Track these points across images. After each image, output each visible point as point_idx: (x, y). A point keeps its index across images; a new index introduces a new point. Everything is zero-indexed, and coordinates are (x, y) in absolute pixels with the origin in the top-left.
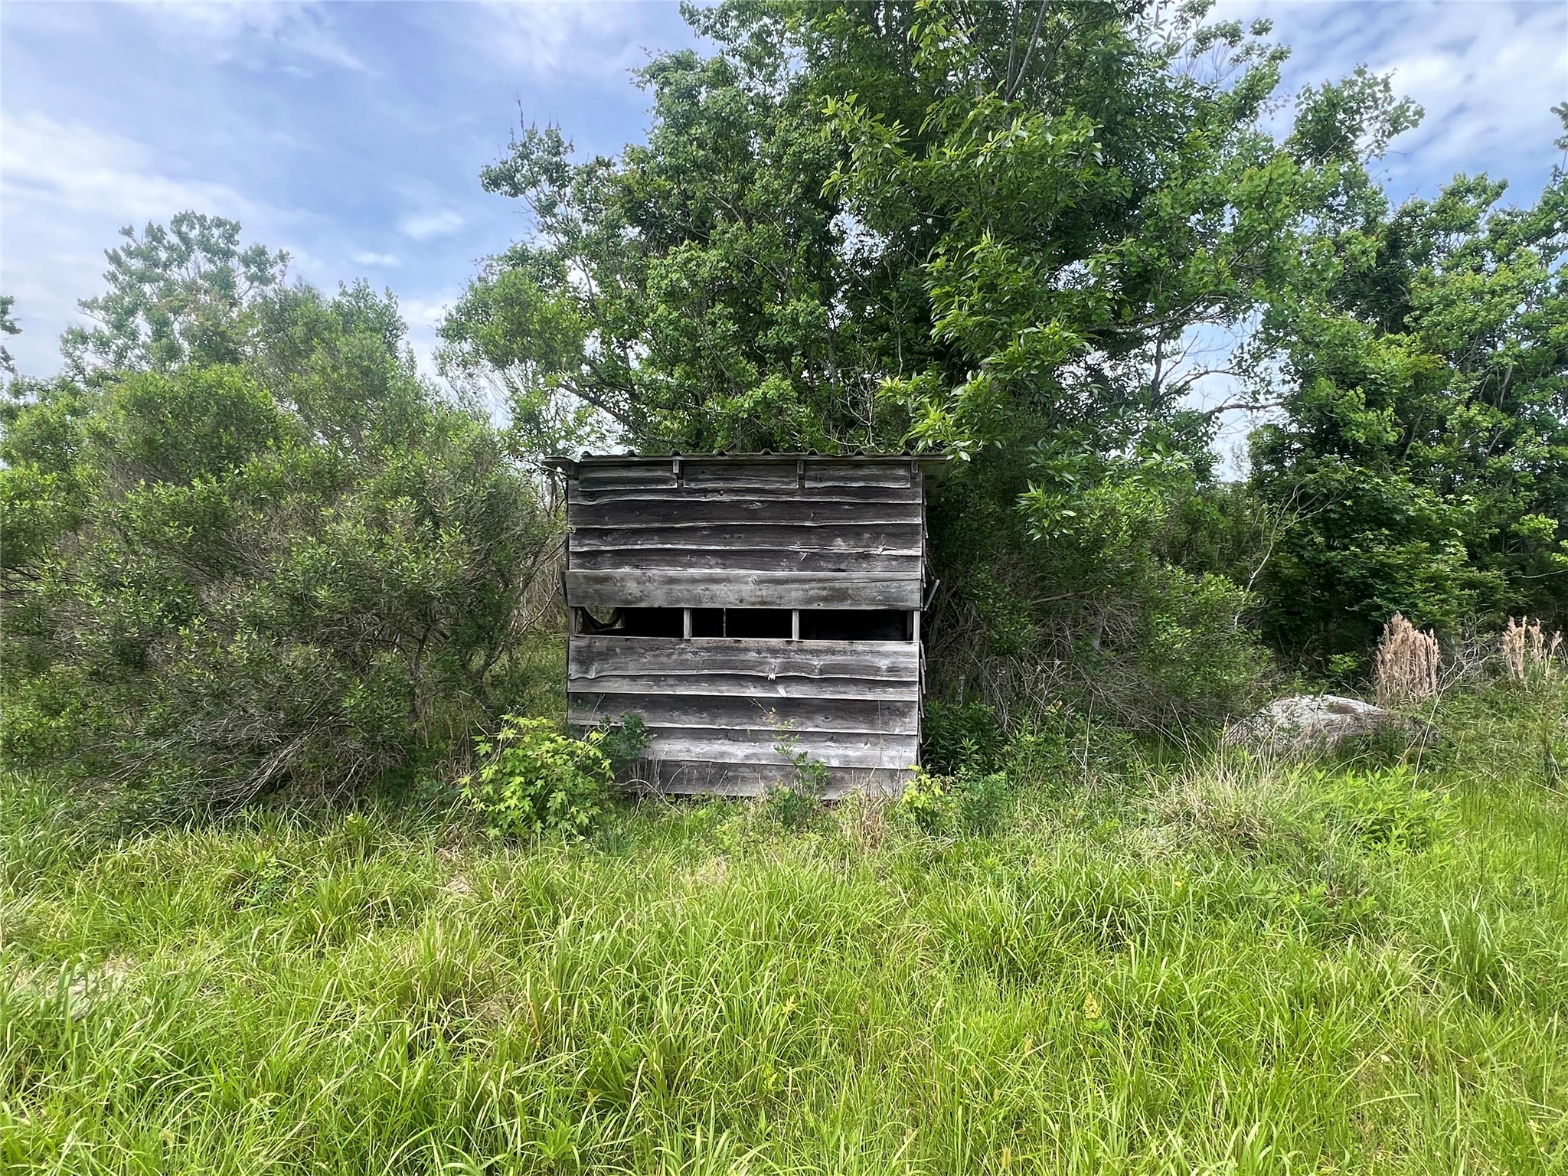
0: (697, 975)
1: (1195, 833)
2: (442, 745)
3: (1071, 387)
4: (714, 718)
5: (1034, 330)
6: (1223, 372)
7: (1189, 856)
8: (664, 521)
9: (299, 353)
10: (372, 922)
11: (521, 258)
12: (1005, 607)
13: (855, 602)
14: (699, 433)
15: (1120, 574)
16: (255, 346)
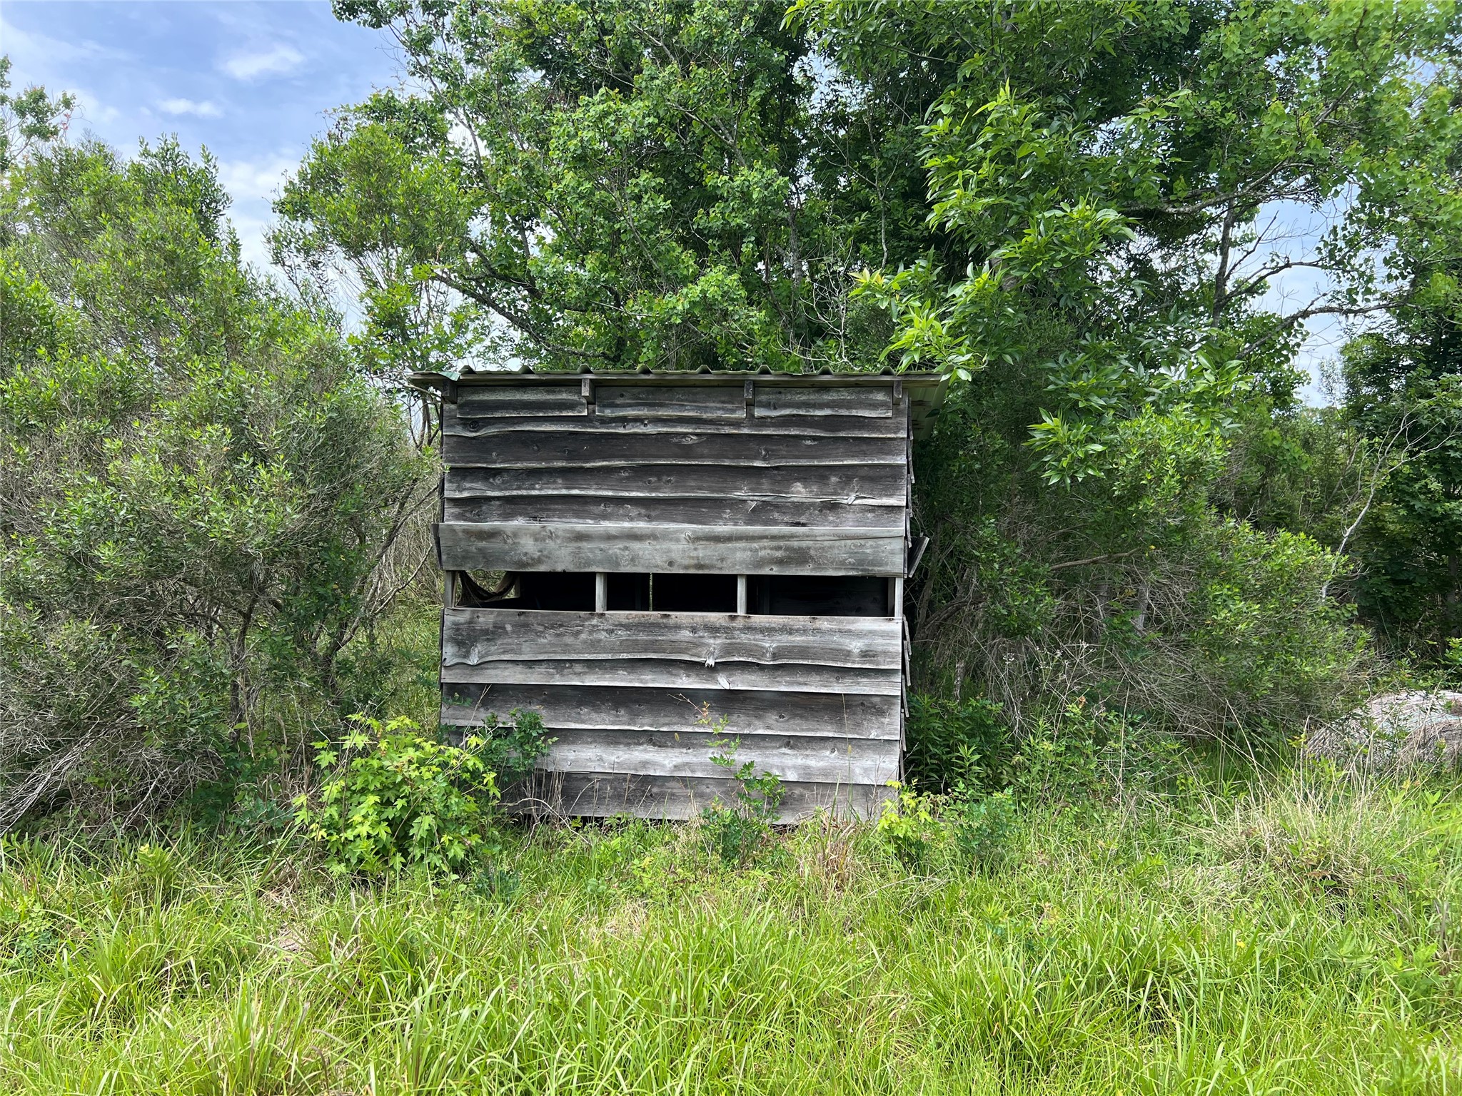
0: (599, 1063)
1: (1266, 875)
2: (273, 753)
3: (1110, 285)
4: (634, 716)
5: (1059, 213)
6: (1310, 264)
7: (1258, 905)
8: (568, 459)
9: (86, 232)
10: (171, 989)
11: (385, 109)
12: (1014, 573)
13: (819, 566)
14: (620, 343)
15: (1169, 532)
16: (29, 220)
